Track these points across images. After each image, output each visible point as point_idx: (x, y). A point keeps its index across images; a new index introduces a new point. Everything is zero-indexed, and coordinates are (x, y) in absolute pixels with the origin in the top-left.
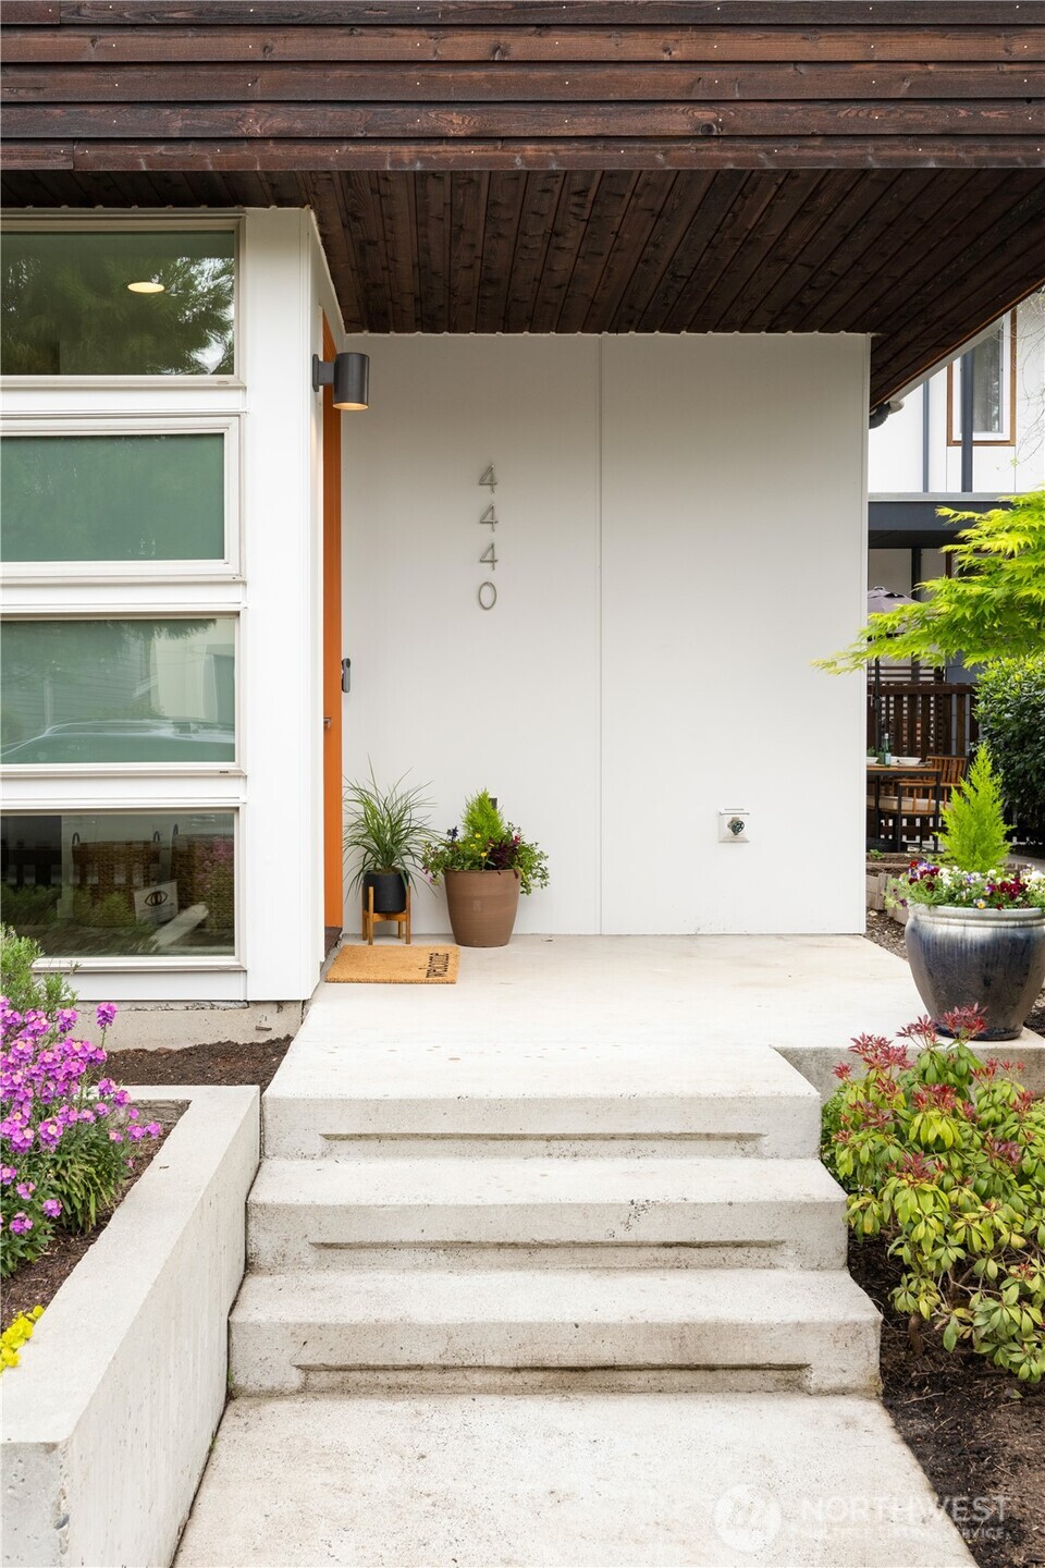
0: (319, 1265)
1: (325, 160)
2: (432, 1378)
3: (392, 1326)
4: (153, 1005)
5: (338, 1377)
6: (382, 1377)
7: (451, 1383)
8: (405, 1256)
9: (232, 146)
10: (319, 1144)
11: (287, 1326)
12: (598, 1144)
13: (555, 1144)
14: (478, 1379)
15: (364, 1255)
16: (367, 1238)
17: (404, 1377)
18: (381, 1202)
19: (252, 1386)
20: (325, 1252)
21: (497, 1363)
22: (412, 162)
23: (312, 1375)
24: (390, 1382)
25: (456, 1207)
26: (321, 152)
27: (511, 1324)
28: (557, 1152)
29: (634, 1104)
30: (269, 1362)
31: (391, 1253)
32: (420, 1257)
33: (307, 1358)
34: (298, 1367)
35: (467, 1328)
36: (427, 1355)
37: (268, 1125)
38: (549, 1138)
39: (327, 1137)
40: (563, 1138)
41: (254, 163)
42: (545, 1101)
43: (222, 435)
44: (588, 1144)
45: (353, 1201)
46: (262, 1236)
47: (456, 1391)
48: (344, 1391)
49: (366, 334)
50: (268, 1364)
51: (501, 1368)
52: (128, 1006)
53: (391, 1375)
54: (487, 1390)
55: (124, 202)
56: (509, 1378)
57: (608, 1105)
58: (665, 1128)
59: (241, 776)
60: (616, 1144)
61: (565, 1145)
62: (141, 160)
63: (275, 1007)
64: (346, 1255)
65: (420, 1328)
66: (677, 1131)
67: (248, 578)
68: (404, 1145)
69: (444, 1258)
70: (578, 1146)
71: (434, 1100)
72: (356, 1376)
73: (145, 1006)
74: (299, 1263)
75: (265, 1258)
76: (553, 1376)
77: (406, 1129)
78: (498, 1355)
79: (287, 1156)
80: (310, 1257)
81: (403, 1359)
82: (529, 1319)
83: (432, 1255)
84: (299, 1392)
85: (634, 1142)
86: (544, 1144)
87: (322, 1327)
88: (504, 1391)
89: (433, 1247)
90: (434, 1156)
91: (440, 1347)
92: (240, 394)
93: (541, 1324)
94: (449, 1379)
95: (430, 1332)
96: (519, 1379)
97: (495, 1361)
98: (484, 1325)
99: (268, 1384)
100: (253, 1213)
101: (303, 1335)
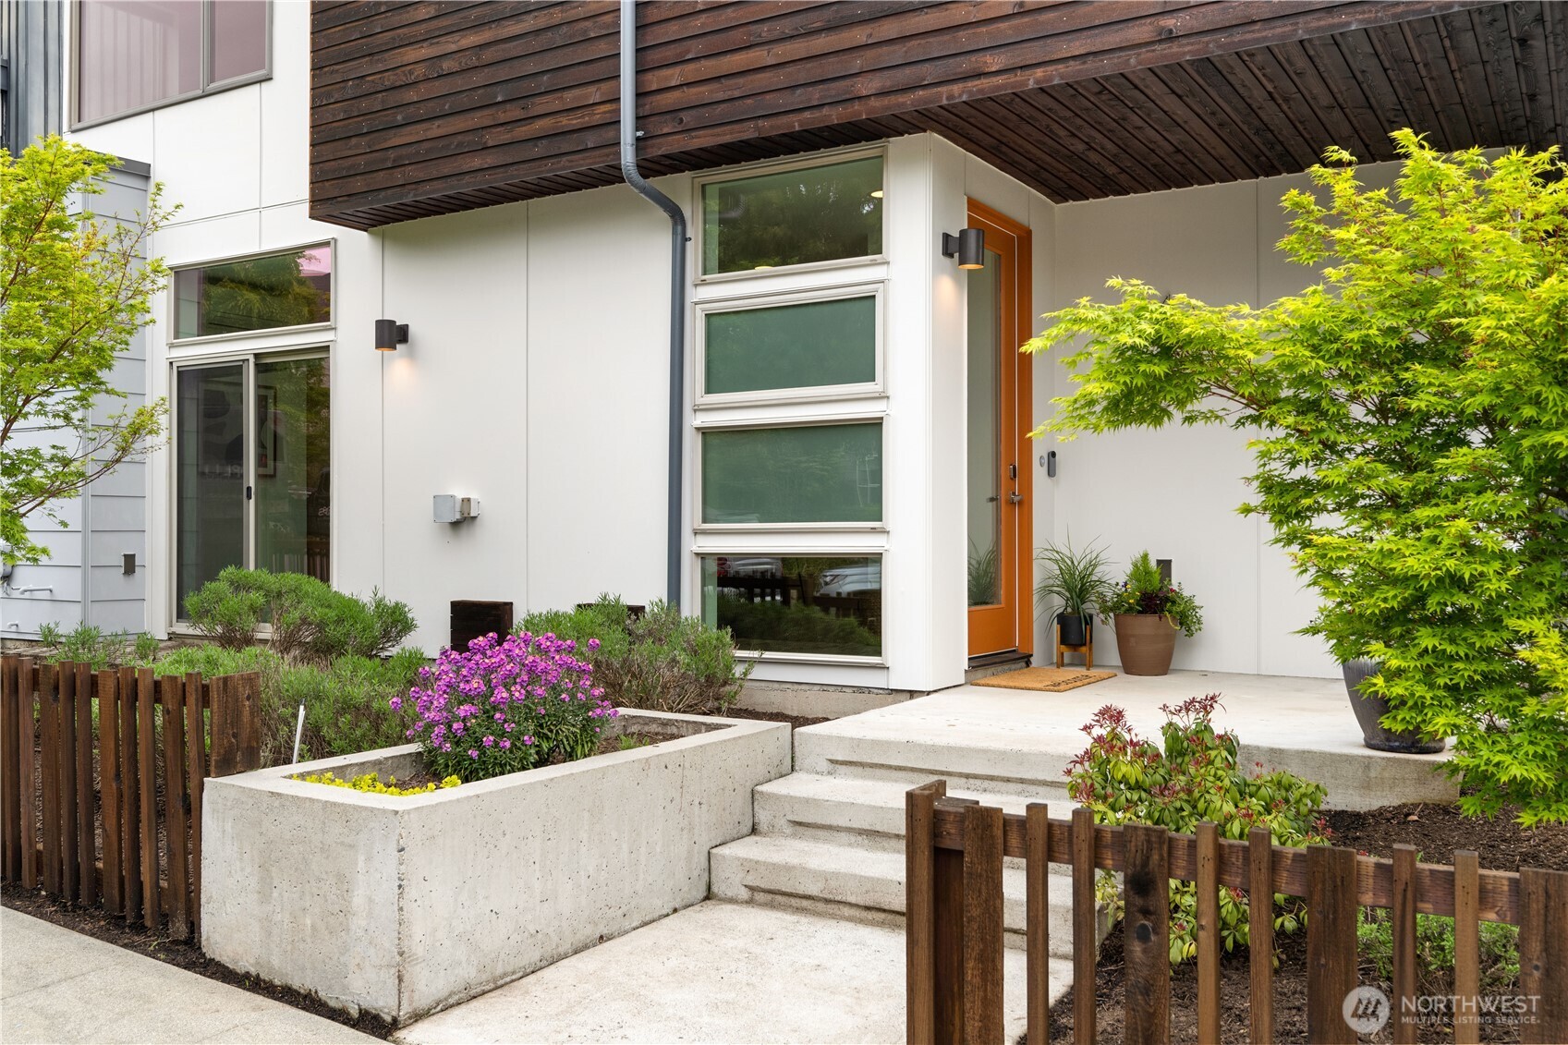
0: (794, 835)
1: (904, 104)
2: (821, 906)
3: (794, 867)
4: (833, 688)
5: (769, 897)
6: (794, 902)
7: (831, 912)
8: (844, 836)
9: (848, 104)
10: (825, 766)
11: (738, 859)
12: (1000, 784)
13: (972, 781)
14: (847, 911)
15: (820, 833)
16: (820, 821)
17: (805, 903)
18: (826, 798)
19: (721, 894)
20: (798, 828)
21: (853, 901)
22: (960, 96)
23: (755, 894)
24: (798, 905)
25: (869, 806)
26: (901, 99)
27: (861, 876)
28: (973, 787)
29: (1020, 758)
30: (730, 881)
31: (835, 834)
32: (853, 838)
33: (751, 881)
34: (746, 886)
35: (836, 875)
36: (813, 889)
37: (797, 749)
38: (968, 776)
39: (832, 761)
40: (976, 777)
41: (861, 115)
42: (961, 749)
43: (874, 296)
44: (993, 784)
45: (811, 795)
46: (761, 811)
47: (833, 916)
48: (771, 906)
49: (1071, 202)
50: (730, 882)
51: (857, 906)
52: (818, 687)
53: (798, 900)
54: (850, 919)
55: (815, 147)
56: (865, 914)
57: (1002, 755)
58: (1041, 777)
59: (884, 532)
60: (1011, 786)
61: (978, 782)
62: (795, 123)
63: (908, 695)
64: (810, 832)
65: (810, 871)
66: (1049, 779)
67: (890, 393)
68: (878, 772)
69: (866, 841)
70: (986, 784)
71: (892, 742)
72: (779, 898)
73: (829, 688)
74: (781, 832)
75: (763, 827)
76: (890, 917)
77: (876, 761)
78: (854, 896)
79: (808, 772)
80: (789, 830)
81: (801, 890)
82: (872, 875)
83: (860, 838)
84: (747, 902)
85: (1024, 786)
86: (964, 780)
87: (757, 862)
88: (861, 921)
89: (861, 832)
90: (896, 781)
91: (820, 885)
92: (885, 267)
93: (878, 879)
94: (831, 908)
95: (816, 874)
96: (870, 915)
97: (852, 899)
98: (846, 875)
99: (730, 894)
100: (756, 796)
101: (749, 866)
